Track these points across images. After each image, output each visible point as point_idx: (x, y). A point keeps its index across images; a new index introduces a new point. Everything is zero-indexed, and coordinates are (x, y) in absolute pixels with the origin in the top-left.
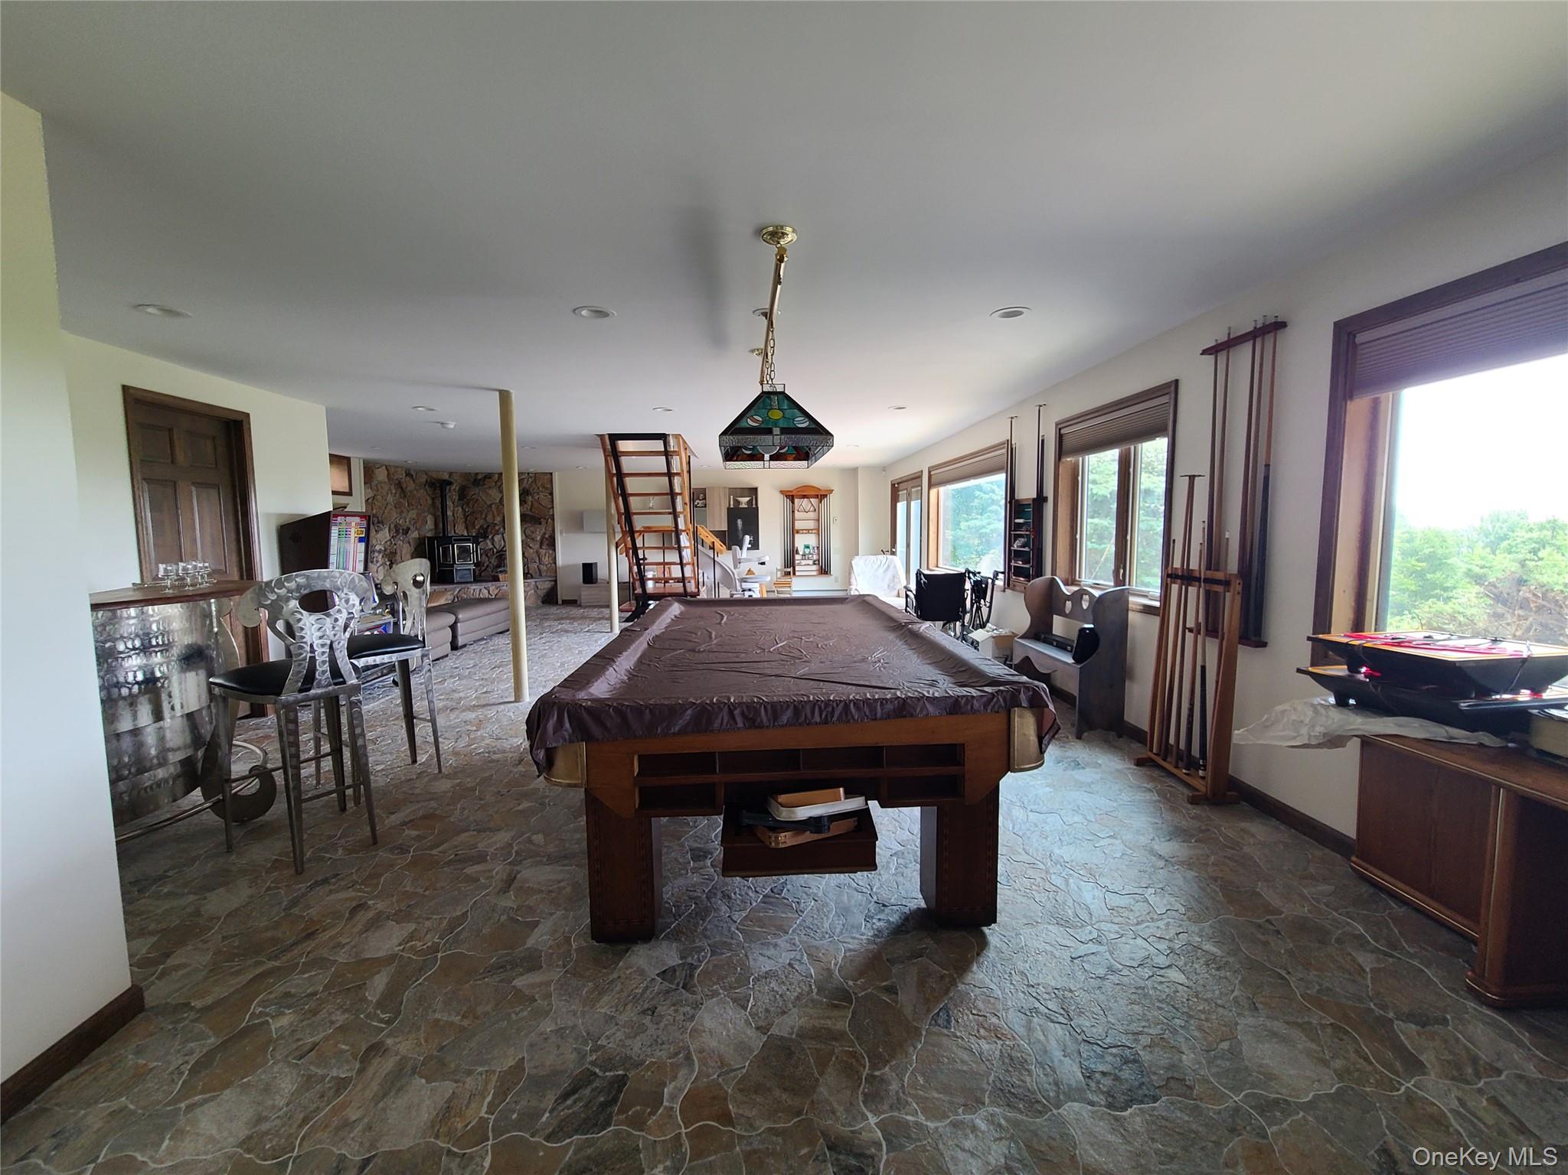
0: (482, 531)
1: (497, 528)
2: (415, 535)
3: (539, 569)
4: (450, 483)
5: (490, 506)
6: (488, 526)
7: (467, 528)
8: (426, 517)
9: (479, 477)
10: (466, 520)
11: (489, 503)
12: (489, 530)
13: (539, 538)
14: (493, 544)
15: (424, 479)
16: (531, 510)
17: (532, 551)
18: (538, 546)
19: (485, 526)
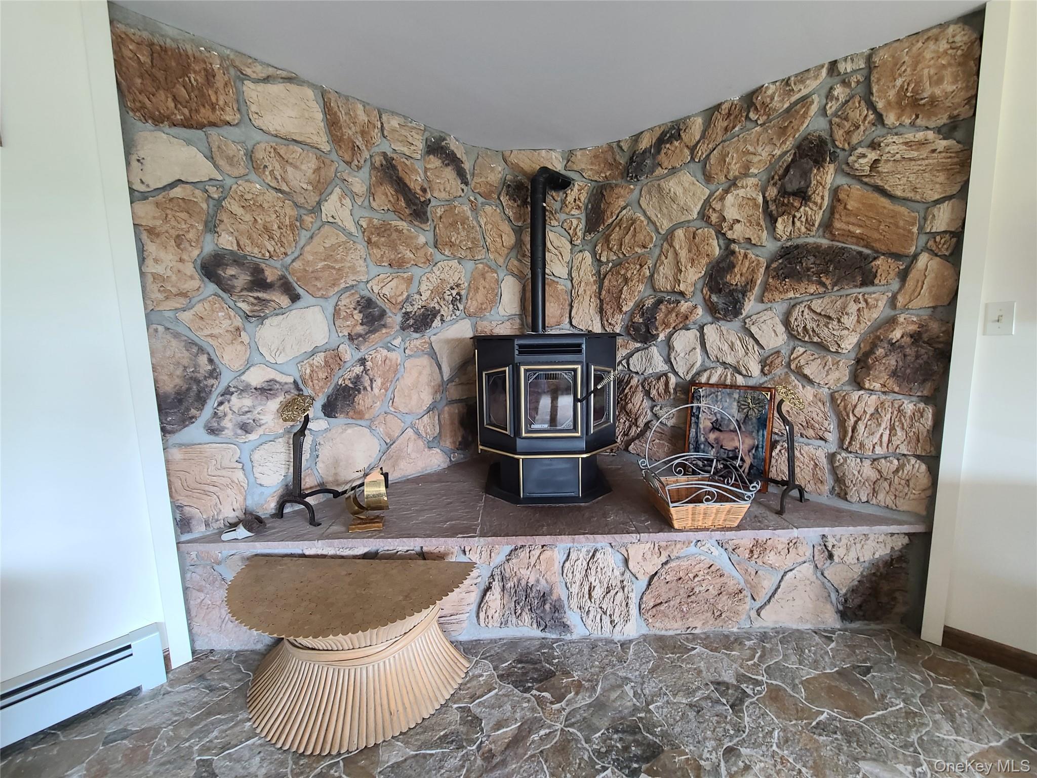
0: (639, 319)
1: (684, 306)
2: (463, 330)
3: (834, 470)
4: (560, 182)
5: (671, 232)
6: (660, 302)
7: (601, 311)
8: (498, 282)
9: (644, 144)
10: (601, 288)
11: (665, 225)
12: (660, 316)
13: (850, 342)
14: (668, 361)
15: (496, 173)
16: (827, 226)
17: (808, 393)
18: (841, 374)
19: (649, 303)
